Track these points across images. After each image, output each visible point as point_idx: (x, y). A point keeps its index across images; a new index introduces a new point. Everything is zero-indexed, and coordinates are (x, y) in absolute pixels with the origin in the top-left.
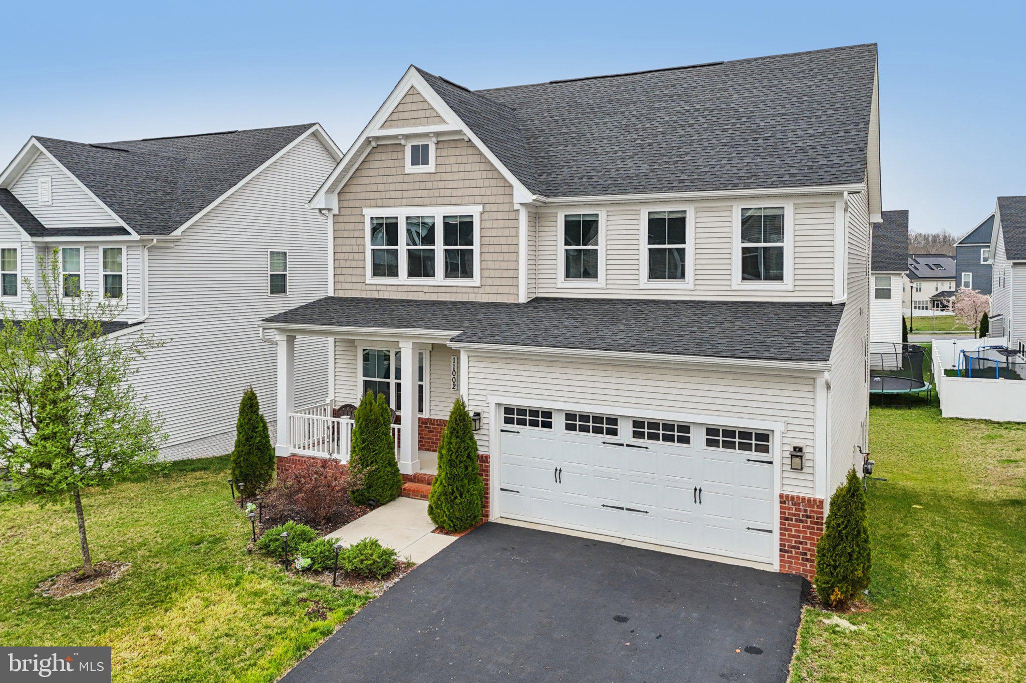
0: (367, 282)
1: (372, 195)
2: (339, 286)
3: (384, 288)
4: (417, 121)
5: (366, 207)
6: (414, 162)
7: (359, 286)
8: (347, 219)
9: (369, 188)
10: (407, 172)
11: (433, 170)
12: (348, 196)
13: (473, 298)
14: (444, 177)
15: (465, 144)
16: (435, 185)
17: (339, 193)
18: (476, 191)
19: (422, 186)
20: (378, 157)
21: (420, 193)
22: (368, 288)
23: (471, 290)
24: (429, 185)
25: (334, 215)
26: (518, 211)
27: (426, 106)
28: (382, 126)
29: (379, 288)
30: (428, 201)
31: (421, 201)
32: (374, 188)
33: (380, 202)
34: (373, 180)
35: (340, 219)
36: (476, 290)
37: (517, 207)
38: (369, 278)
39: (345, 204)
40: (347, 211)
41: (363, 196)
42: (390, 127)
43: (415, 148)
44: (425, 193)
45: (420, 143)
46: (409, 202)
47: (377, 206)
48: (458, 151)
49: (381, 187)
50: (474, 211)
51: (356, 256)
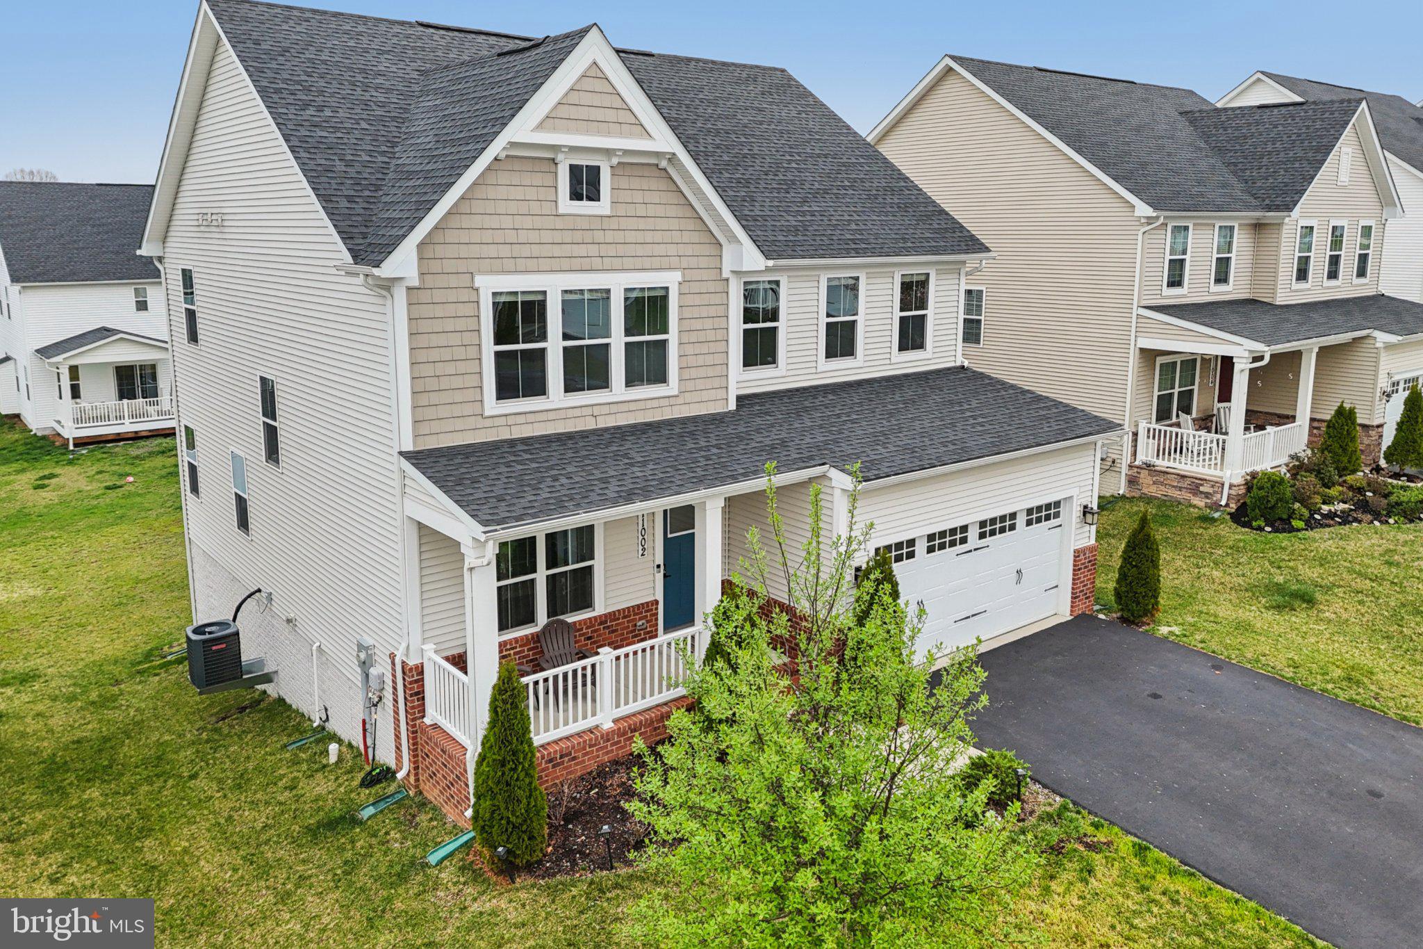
0: (487, 413)
1: (492, 251)
2: (425, 429)
3: (521, 419)
5: (481, 272)
6: (576, 195)
7: (471, 423)
8: (438, 296)
9: (487, 236)
10: (561, 211)
11: (608, 212)
12: (440, 251)
13: (668, 414)
14: (625, 223)
15: (657, 173)
16: (609, 237)
17: (421, 245)
18: (672, 250)
19: (588, 237)
20: (504, 178)
21: (582, 250)
22: (488, 423)
23: (666, 402)
24: (599, 236)
25: (409, 289)
26: (727, 280)
27: (618, 104)
28: (540, 127)
29: (511, 420)
30: (597, 263)
31: (586, 263)
32: (499, 236)
33: (509, 264)
34: (493, 222)
35: (424, 296)
36: (673, 401)
37: (725, 275)
38: (492, 405)
39: (435, 266)
40: (441, 281)
41: (475, 251)
42: (554, 129)
43: (575, 170)
44: (593, 250)
45: (584, 163)
46: (565, 264)
47: (504, 272)
48: (636, 183)
49: (511, 236)
50: (670, 280)
51: (462, 367)
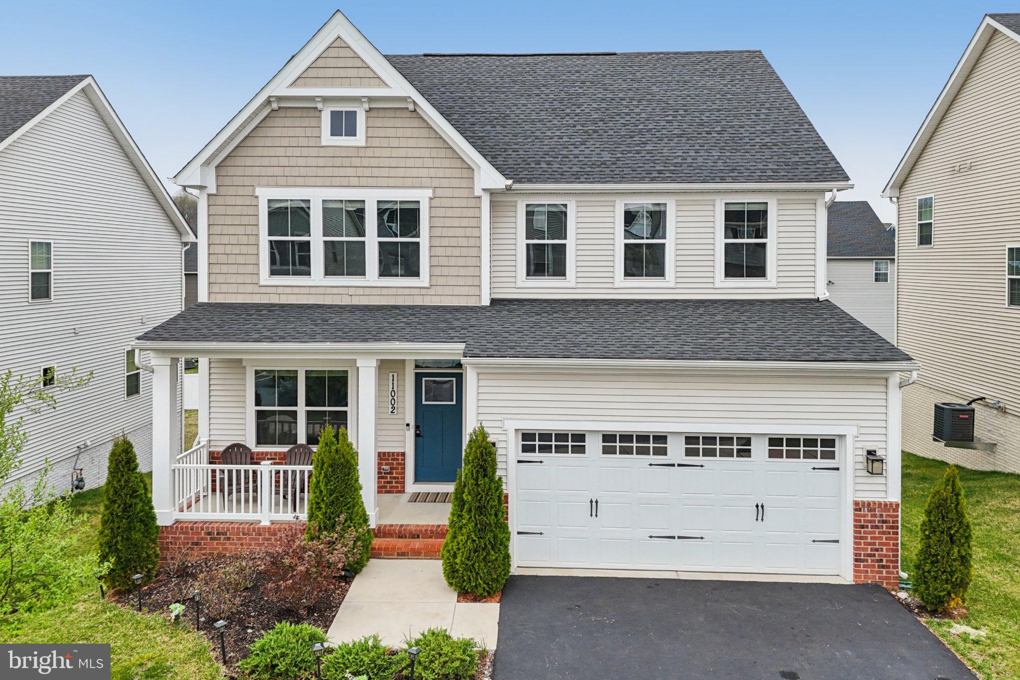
0: (262, 283)
1: (270, 171)
2: (216, 288)
3: (288, 290)
4: (346, 80)
5: (260, 185)
6: (335, 132)
7: (250, 288)
8: (230, 201)
9: (266, 161)
10: (323, 144)
11: (363, 144)
12: (231, 171)
13: (418, 301)
14: (378, 152)
15: (409, 115)
16: (365, 162)
17: (217, 167)
18: (424, 172)
19: (346, 162)
20: (279, 122)
21: (342, 172)
22: (263, 290)
23: (417, 291)
24: (356, 162)
25: (209, 195)
26: (479, 197)
27: (360, 64)
28: (294, 84)
29: (280, 290)
30: (354, 181)
31: (345, 181)
32: (274, 161)
33: (282, 181)
34: (272, 152)
35: (220, 200)
36: (424, 292)
37: (478, 192)
38: (264, 276)
39: (227, 181)
40: (232, 191)
41: (256, 172)
42: (305, 85)
43: (335, 115)
44: (351, 172)
45: (344, 109)
46: (328, 181)
47: (277, 186)
48: (398, 123)
49: (284, 161)
50: (422, 196)
51: (244, 249)
